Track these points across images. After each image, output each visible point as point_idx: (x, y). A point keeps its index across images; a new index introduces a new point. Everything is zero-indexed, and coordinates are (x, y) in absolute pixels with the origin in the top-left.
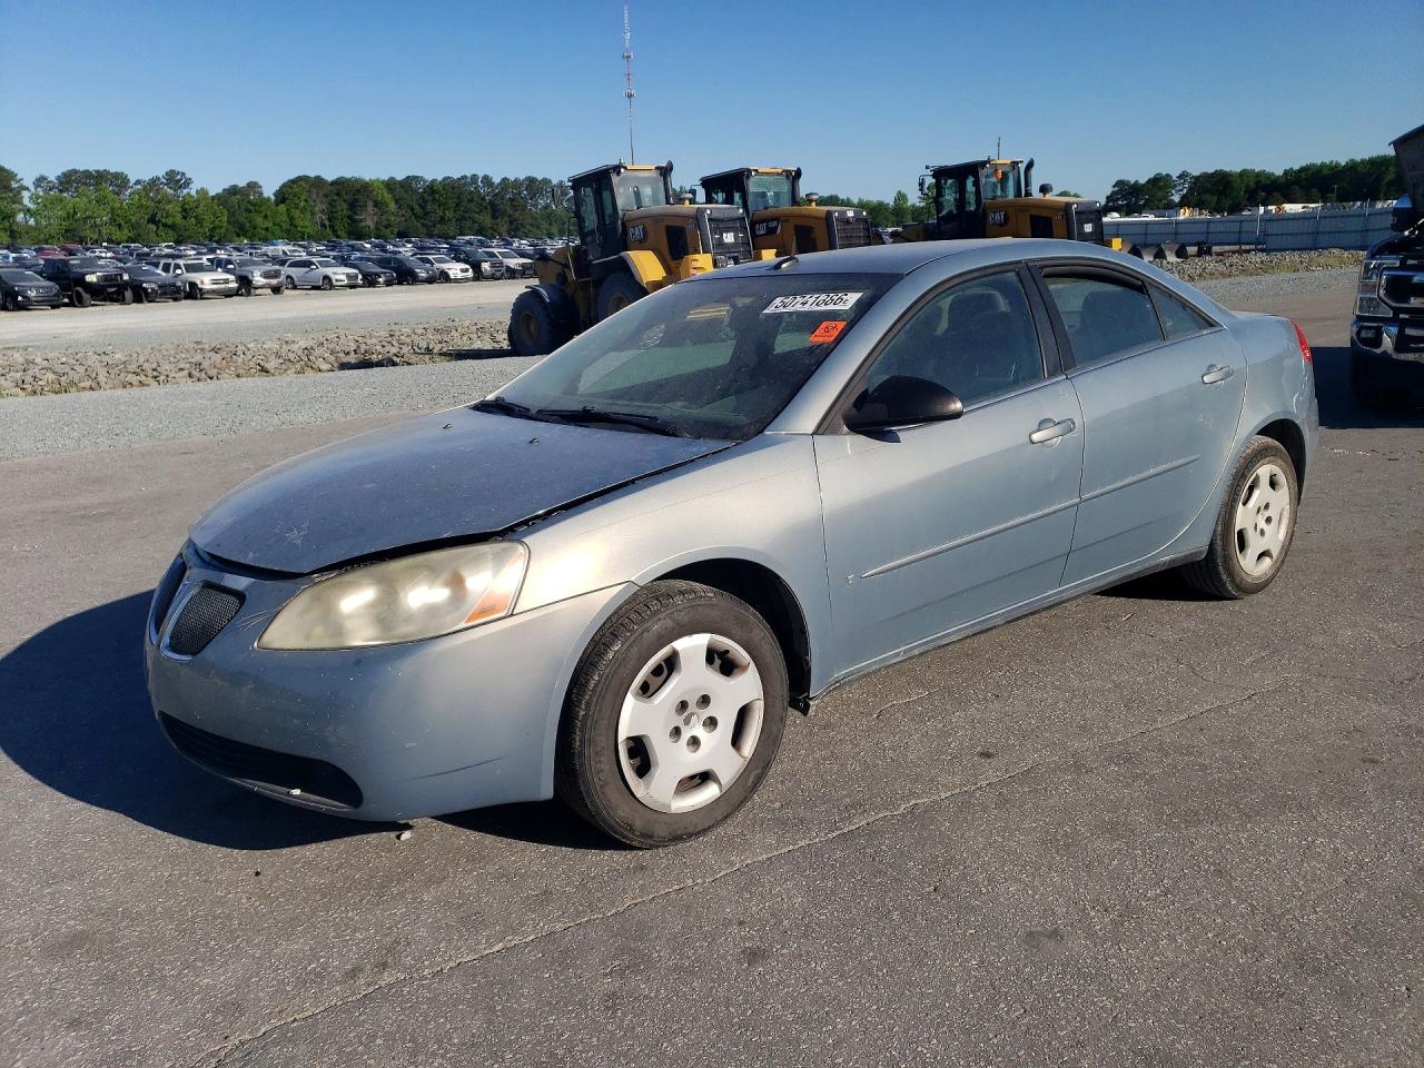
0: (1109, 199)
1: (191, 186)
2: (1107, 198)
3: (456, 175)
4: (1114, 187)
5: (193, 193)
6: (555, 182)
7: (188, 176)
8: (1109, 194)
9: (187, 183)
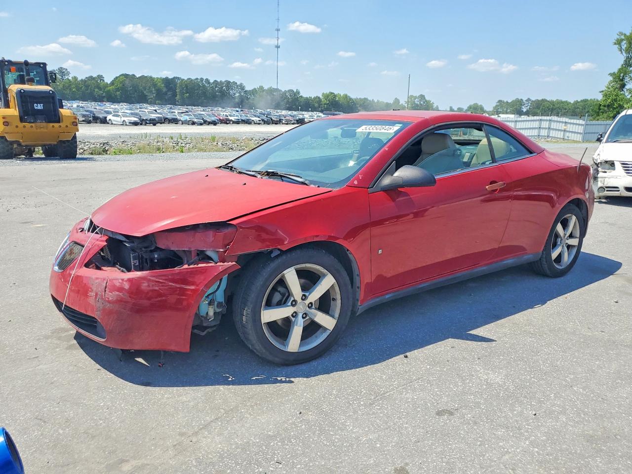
0: (494, 108)
1: (70, 75)
2: (494, 107)
3: (193, 78)
4: (497, 103)
5: (70, 78)
6: (238, 83)
7: (68, 70)
8: (494, 106)
9: (68, 73)
